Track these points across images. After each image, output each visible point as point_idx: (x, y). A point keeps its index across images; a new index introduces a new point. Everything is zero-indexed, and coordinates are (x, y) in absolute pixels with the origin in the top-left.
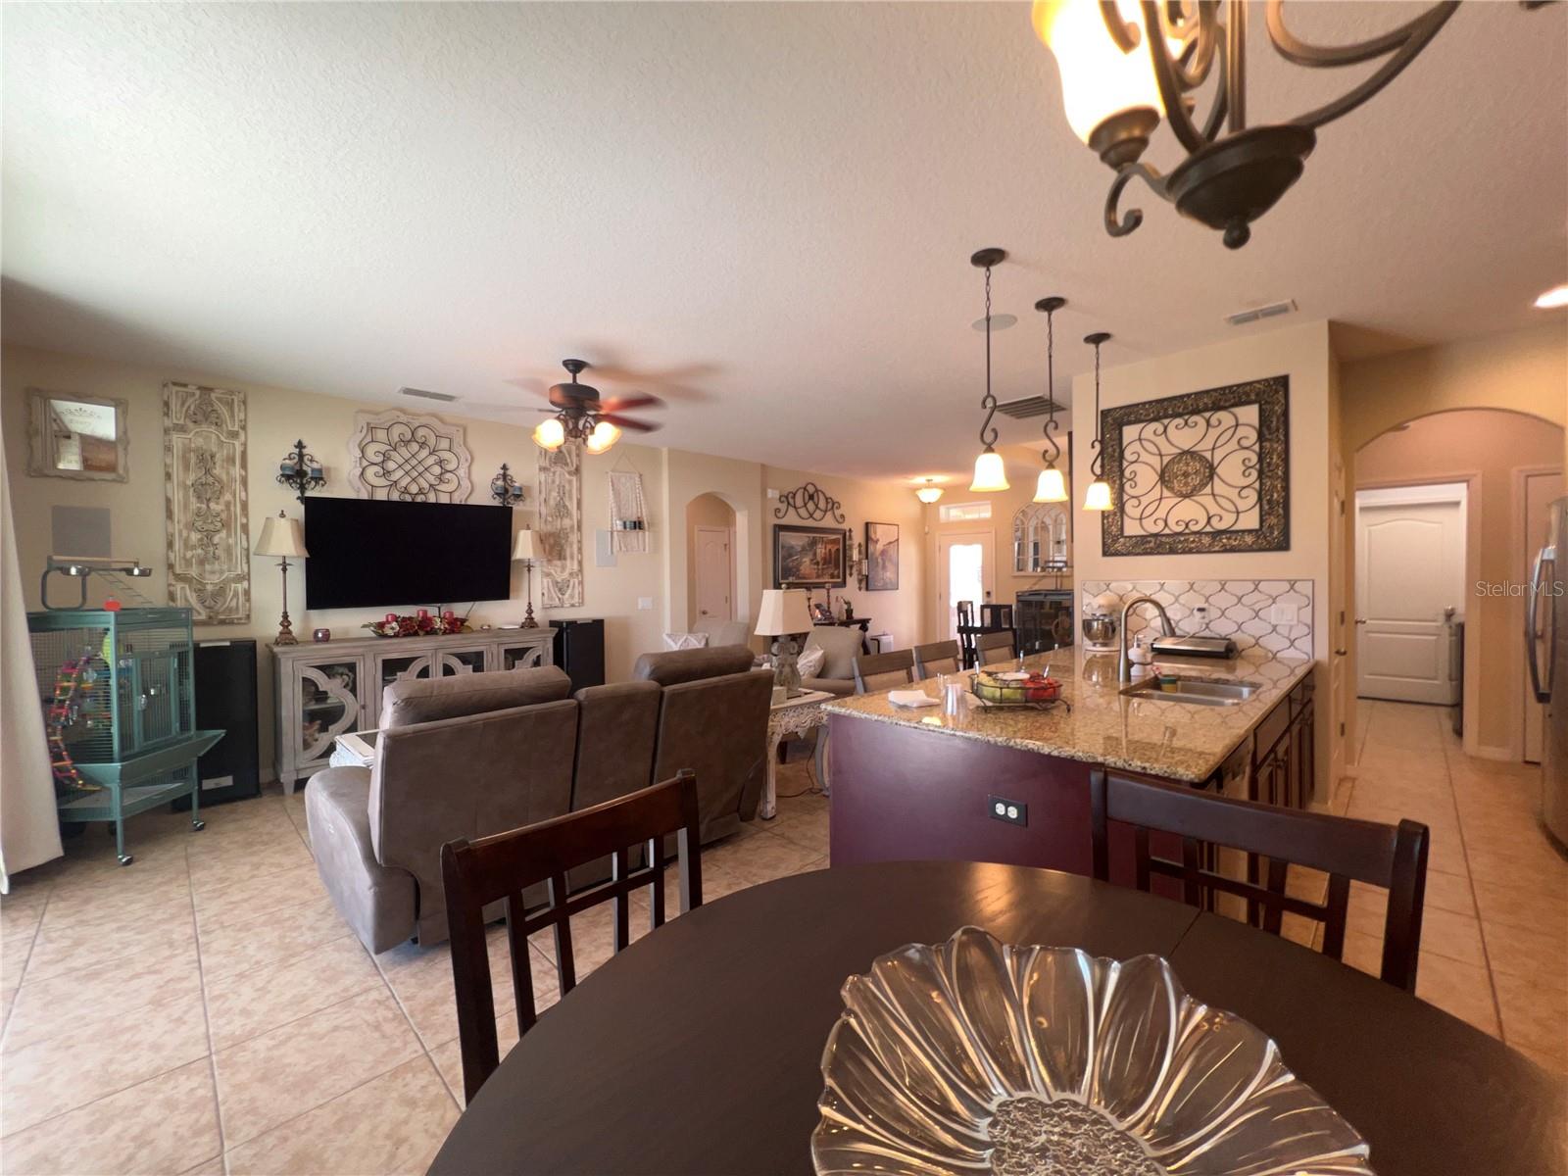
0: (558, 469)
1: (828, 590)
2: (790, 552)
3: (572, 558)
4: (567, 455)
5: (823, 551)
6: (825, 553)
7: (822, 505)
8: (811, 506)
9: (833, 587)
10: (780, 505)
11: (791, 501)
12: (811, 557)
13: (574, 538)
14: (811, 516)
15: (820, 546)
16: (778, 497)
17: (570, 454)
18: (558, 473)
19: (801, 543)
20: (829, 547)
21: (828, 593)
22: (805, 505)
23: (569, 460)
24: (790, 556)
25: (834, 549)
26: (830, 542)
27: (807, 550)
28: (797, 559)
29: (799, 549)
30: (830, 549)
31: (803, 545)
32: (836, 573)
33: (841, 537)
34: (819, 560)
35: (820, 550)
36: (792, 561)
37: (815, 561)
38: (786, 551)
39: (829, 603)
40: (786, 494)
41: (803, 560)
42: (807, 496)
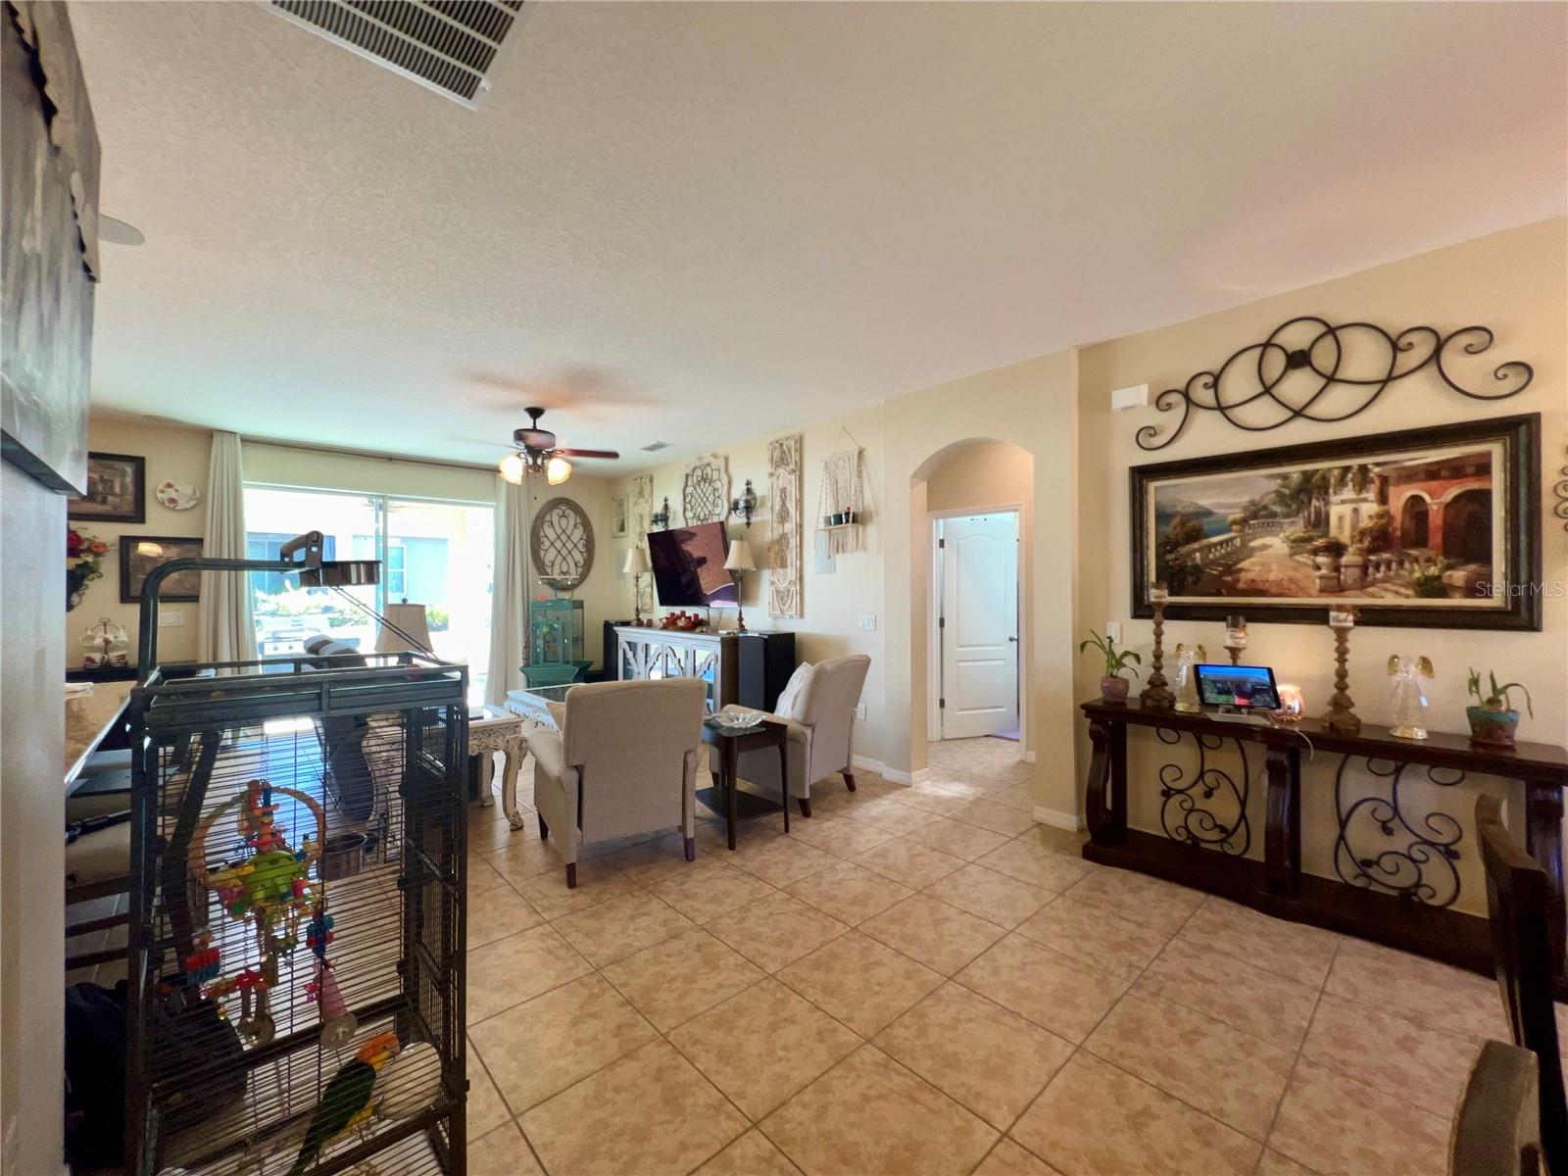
0: (781, 471)
2: (1191, 528)
3: (792, 564)
4: (788, 454)
5: (1370, 508)
6: (1384, 515)
7: (1365, 361)
8: (1299, 386)
9: (1357, 623)
10: (1154, 418)
11: (1205, 396)
12: (1297, 528)
14: (1298, 414)
15: (1349, 493)
16: (1144, 400)
17: (790, 451)
18: (781, 476)
19: (1244, 499)
20: (1404, 493)
21: (1342, 640)
22: (1268, 391)
23: (789, 459)
24: (1195, 535)
25: (1438, 499)
26: (1409, 476)
27: (1274, 515)
28: (1227, 541)
29: (1237, 514)
30: (1416, 500)
31: (1253, 503)
32: (1458, 576)
33: (1496, 450)
34: (1345, 537)
35: (1347, 509)
36: (1199, 550)
37: (1319, 542)
38: (1183, 524)
39: (1342, 674)
40: (1181, 385)
41: (1252, 544)
42: (1276, 361)
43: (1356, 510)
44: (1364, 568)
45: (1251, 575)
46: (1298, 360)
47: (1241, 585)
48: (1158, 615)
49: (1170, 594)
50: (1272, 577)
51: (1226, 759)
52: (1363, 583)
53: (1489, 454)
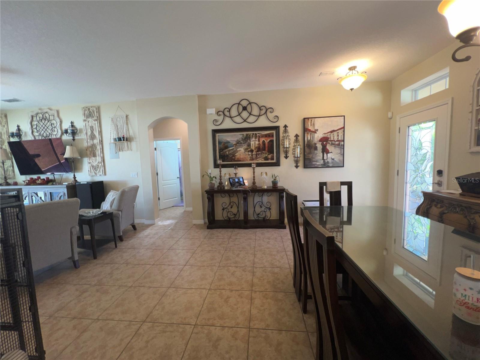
0: (90, 119)
1: (254, 168)
3: (99, 156)
4: (93, 113)
5: (257, 142)
6: (259, 144)
7: (256, 111)
8: (245, 114)
9: (256, 166)
10: (217, 117)
11: (227, 114)
12: (245, 146)
13: (99, 147)
14: (245, 121)
15: (254, 139)
16: (214, 113)
17: (94, 112)
18: (90, 121)
19: (236, 139)
20: (262, 140)
21: (254, 170)
22: (239, 115)
23: (94, 115)
24: (227, 147)
25: (267, 141)
26: (263, 136)
27: (241, 143)
28: (233, 149)
29: (235, 143)
30: (264, 141)
31: (238, 140)
32: (270, 156)
33: (274, 132)
34: (253, 149)
35: (254, 142)
36: (228, 151)
37: (249, 149)
38: (224, 145)
39: (254, 177)
40: (222, 110)
41: (238, 150)
42: (241, 108)
43: (255, 143)
44: (256, 155)
45: (238, 157)
46: (245, 108)
47: (236, 159)
48: (220, 167)
49: (223, 162)
50: (241, 157)
51: (235, 199)
52: (256, 158)
53: (273, 133)
